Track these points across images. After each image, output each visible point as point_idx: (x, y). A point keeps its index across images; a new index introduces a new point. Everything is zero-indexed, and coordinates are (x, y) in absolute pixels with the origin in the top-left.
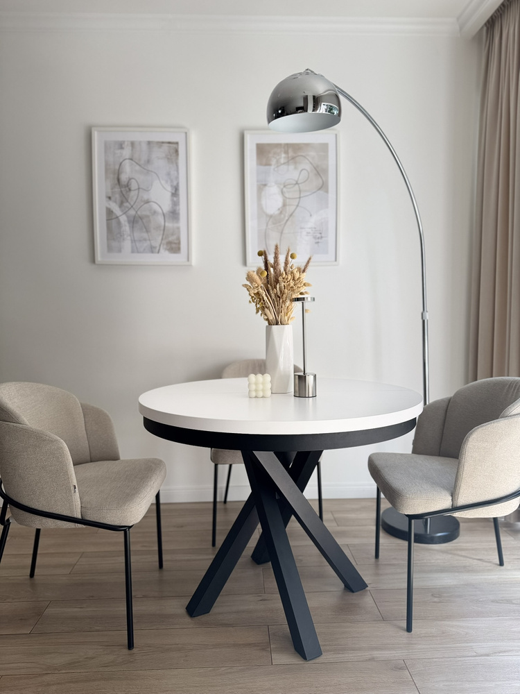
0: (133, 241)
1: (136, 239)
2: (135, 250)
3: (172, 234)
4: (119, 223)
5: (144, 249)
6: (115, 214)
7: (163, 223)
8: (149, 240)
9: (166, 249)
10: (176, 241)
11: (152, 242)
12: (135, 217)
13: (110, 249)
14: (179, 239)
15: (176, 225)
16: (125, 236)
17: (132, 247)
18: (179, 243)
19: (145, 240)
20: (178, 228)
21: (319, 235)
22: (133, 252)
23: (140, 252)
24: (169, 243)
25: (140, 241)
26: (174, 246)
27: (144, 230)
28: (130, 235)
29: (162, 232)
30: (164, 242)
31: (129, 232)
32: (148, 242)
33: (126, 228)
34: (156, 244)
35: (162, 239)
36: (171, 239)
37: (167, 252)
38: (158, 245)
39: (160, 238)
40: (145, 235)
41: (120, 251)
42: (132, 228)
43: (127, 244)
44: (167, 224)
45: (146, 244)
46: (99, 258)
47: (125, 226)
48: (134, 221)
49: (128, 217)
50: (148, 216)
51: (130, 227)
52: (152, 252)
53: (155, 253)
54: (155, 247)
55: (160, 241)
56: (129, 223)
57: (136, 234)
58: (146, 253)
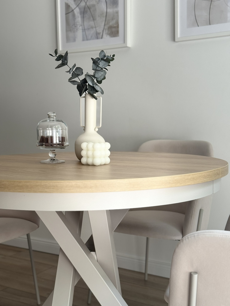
0: (84, 30)
1: (86, 28)
2: (85, 38)
3: (113, 19)
4: (74, 15)
5: (92, 37)
6: (71, 8)
7: (105, 10)
8: (95, 27)
9: (107, 34)
10: (115, 26)
11: (97, 28)
12: (85, 8)
13: (68, 39)
14: (117, 23)
15: (115, 10)
16: (78, 27)
17: (83, 36)
18: (118, 27)
19: (92, 28)
20: (117, 13)
22: (83, 40)
23: (89, 40)
24: (110, 28)
25: (88, 29)
26: (114, 30)
27: (92, 18)
28: (81, 25)
29: (104, 19)
31: (81, 23)
32: (94, 29)
33: (79, 19)
34: (100, 30)
35: (105, 25)
36: (112, 23)
37: (108, 36)
38: (101, 31)
39: (103, 24)
40: (92, 23)
41: (74, 40)
42: (83, 17)
43: (79, 34)
44: (108, 10)
45: (93, 32)
46: (61, 49)
47: (78, 17)
48: (84, 12)
49: (80, 9)
50: (94, 6)
51: (81, 17)
52: (97, 38)
53: (99, 39)
54: (99, 34)
55: (102, 27)
56: (81, 14)
57: (86, 23)
58: (93, 39)
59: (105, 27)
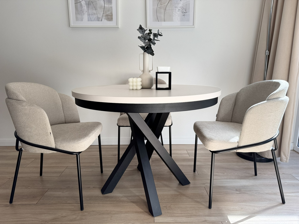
0: (89, 15)
1: (90, 13)
2: (90, 20)
3: (108, 11)
4: (81, 5)
5: (94, 19)
7: (103, 5)
9: (105, 19)
10: (110, 15)
11: (98, 15)
12: (89, 2)
13: (77, 19)
14: (112, 13)
15: (110, 6)
16: (84, 12)
17: (88, 18)
18: (112, 16)
20: (111, 7)
21: (185, 11)
22: (88, 21)
23: (92, 21)
24: (107, 15)
25: (92, 14)
26: (109, 17)
27: (94, 8)
28: (87, 12)
29: (103, 10)
31: (86, 10)
32: (96, 15)
33: (85, 8)
34: (100, 16)
37: (106, 20)
40: (95, 11)
41: (82, 20)
42: (88, 7)
43: (86, 17)
44: (105, 5)
45: (95, 16)
46: (72, 24)
47: (84, 6)
48: (88, 4)
49: (85, 2)
50: (95, 1)
52: (98, 20)
53: (100, 21)
54: (100, 18)
55: (102, 14)
56: (86, 5)
57: (90, 11)
58: (95, 21)
59: (104, 15)
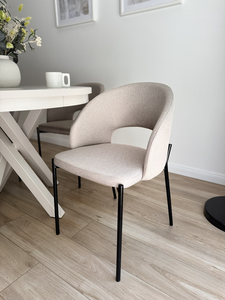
0: (70, 11)
1: (70, 9)
2: (71, 17)
3: (85, 2)
4: (64, 2)
5: (74, 15)
8: (76, 8)
9: (82, 13)
10: (87, 7)
13: (62, 18)
14: (88, 5)
16: (66, 9)
17: (69, 15)
19: (74, 9)
22: (70, 18)
23: (73, 17)
24: (84, 8)
25: (72, 10)
26: (86, 9)
27: (73, 3)
28: (68, 8)
29: (80, 2)
30: (82, 8)
31: (68, 6)
33: (66, 4)
34: (78, 10)
35: (81, 7)
36: (85, 5)
40: (74, 6)
41: (65, 18)
42: (69, 3)
43: (67, 14)
45: (74, 12)
46: (58, 24)
52: (77, 16)
54: (78, 13)
